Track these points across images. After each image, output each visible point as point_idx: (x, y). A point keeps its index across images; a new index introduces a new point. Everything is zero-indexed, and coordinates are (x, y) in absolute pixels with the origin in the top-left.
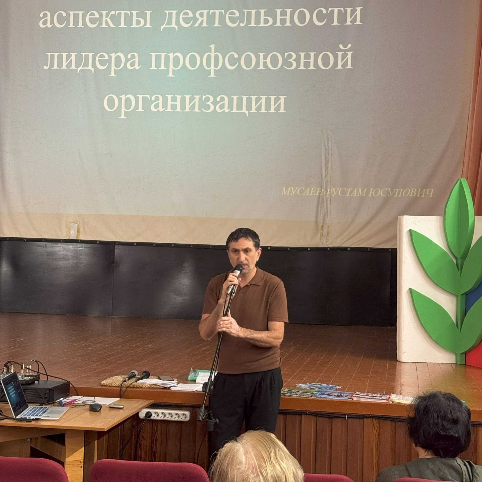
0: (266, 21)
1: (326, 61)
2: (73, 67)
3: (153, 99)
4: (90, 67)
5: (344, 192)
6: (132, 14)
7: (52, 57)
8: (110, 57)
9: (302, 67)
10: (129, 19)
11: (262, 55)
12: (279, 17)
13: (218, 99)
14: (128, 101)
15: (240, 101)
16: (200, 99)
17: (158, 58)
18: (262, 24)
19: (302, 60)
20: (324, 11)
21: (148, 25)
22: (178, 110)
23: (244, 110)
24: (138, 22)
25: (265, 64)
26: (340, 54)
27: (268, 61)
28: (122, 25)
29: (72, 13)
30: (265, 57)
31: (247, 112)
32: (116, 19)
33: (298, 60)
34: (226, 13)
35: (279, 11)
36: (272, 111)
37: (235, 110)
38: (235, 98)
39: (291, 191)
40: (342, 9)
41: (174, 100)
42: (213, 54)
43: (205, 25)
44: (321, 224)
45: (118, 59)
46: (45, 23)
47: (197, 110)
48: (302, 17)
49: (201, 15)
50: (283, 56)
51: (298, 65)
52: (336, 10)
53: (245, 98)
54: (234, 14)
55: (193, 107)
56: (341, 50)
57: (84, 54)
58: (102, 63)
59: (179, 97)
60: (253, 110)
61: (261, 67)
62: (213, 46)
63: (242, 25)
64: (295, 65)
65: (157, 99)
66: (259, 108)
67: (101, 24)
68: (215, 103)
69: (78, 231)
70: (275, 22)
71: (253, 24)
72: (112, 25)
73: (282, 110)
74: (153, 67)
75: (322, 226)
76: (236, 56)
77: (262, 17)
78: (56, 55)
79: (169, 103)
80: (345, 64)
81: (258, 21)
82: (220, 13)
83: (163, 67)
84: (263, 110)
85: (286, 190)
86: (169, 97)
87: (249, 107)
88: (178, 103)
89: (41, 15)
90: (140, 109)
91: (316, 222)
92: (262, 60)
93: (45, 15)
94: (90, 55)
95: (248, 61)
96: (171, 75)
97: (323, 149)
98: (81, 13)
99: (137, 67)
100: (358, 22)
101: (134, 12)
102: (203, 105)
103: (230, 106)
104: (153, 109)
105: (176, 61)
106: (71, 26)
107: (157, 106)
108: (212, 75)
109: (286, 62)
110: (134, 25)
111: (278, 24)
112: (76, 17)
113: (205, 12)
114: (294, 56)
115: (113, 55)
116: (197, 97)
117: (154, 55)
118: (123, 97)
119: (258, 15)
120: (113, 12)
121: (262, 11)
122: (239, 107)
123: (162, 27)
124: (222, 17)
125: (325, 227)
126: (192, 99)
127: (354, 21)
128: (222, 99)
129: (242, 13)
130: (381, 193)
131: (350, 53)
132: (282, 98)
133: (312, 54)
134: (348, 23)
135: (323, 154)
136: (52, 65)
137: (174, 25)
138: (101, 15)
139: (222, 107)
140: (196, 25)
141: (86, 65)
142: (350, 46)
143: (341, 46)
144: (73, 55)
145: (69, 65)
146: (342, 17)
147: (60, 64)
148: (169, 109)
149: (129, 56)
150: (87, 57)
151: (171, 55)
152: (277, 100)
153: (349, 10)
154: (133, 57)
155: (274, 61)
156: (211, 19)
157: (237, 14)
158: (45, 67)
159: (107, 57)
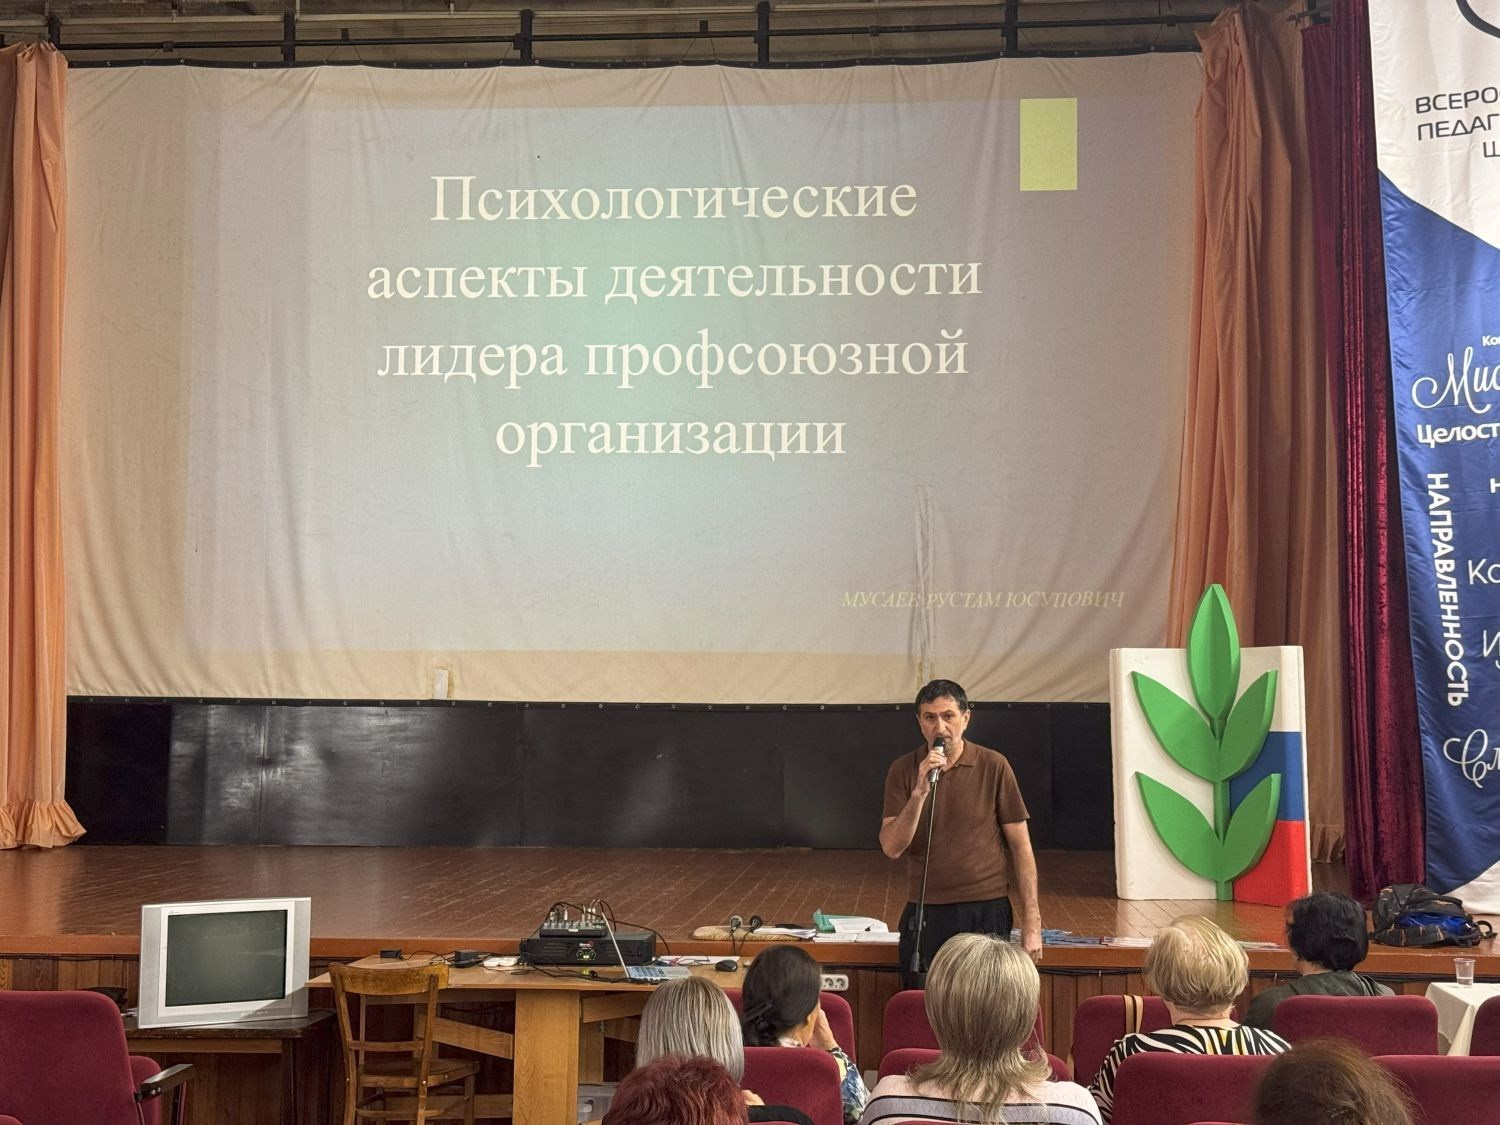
0: (804, 287)
1: (917, 358)
2: (436, 371)
3: (592, 429)
4: (469, 372)
5: (959, 601)
6: (548, 273)
7: (395, 353)
8: (508, 353)
9: (873, 370)
10: (543, 283)
11: (797, 348)
12: (827, 280)
13: (717, 429)
14: (544, 436)
15: (758, 433)
16: (683, 430)
17: (601, 355)
18: (796, 292)
19: (874, 358)
20: (911, 270)
21: (580, 293)
22: (641, 450)
23: (767, 449)
24: (561, 288)
25: (804, 364)
26: (943, 347)
27: (810, 359)
28: (531, 293)
29: (432, 271)
30: (804, 353)
31: (772, 454)
32: (517, 283)
33: (865, 357)
34: (728, 271)
35: (827, 269)
36: (820, 450)
37: (749, 450)
38: (749, 426)
39: (860, 599)
40: (944, 266)
41: (633, 431)
42: (705, 347)
43: (688, 293)
44: (918, 661)
45: (523, 357)
46: (379, 289)
47: (677, 450)
48: (870, 280)
49: (682, 275)
50: (837, 351)
51: (866, 366)
52: (933, 268)
53: (767, 426)
54: (743, 273)
55: (669, 445)
56: (945, 341)
57: (456, 348)
58: (493, 363)
59: (642, 427)
60: (785, 450)
61: (797, 370)
62: (705, 333)
63: (758, 293)
64: (859, 367)
65: (600, 430)
66: (795, 445)
67: (489, 290)
68: (711, 437)
69: (451, 684)
70: (820, 287)
71: (779, 292)
72: (510, 294)
73: (838, 450)
74: (592, 371)
75: (921, 664)
76: (749, 350)
77: (797, 280)
78: (402, 349)
79: (624, 438)
80: (953, 365)
81: (788, 287)
82: (718, 272)
83: (610, 371)
84: (803, 450)
85: (851, 597)
86: (624, 426)
87: (776, 444)
88: (641, 438)
89: (372, 275)
90: (568, 449)
91: (910, 656)
92: (797, 358)
93: (380, 275)
94: (469, 349)
95: (772, 359)
96: (625, 385)
97: (918, 522)
98: (450, 271)
99: (560, 371)
100: (974, 290)
101: (554, 270)
102: (688, 439)
103: (741, 441)
104: (593, 449)
105: (636, 358)
106: (431, 294)
107: (600, 444)
108: (705, 385)
109: (844, 361)
110: (553, 293)
111: (826, 292)
112: (441, 279)
113: (689, 270)
114: (858, 350)
115: (514, 350)
116: (677, 426)
117: (592, 348)
118: (534, 428)
119: (788, 275)
120: (512, 270)
121: (796, 269)
122: (758, 443)
123: (607, 297)
124: (721, 279)
125: (925, 665)
126: (667, 430)
127: (966, 286)
128: (725, 430)
129: (758, 273)
130: (1027, 599)
131: (961, 346)
132: (839, 427)
133: (891, 347)
134: (956, 291)
135: (918, 531)
136: (394, 367)
137: (629, 293)
138: (489, 275)
139: (725, 444)
140: (673, 293)
141: (461, 366)
142: (959, 332)
143: (944, 333)
144: (436, 349)
145: (428, 367)
146: (945, 280)
147: (410, 365)
148: (624, 449)
149: (545, 351)
150: (462, 352)
151: (626, 350)
152: (828, 430)
153: (956, 267)
154: (552, 352)
155: (821, 359)
156: (700, 282)
157: (749, 274)
158: (380, 373)
159: (501, 353)
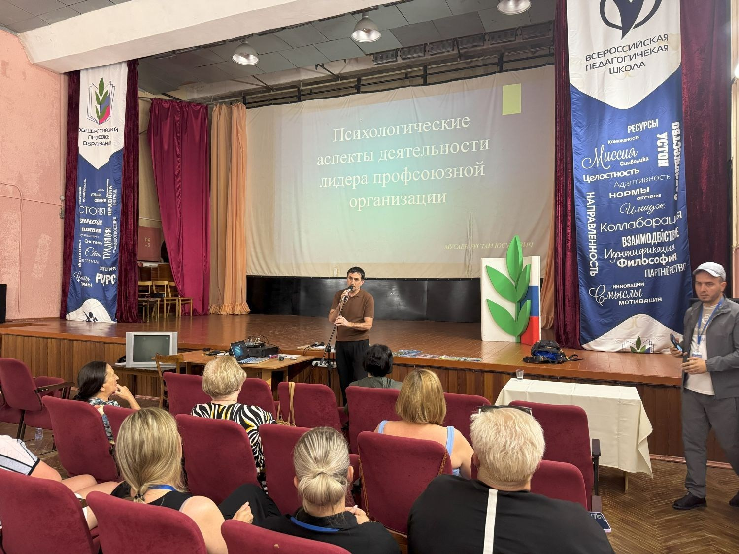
0: (435, 152)
1: (469, 172)
2: (334, 185)
3: (375, 199)
4: (343, 185)
5: (480, 246)
6: (363, 154)
7: (324, 180)
8: (353, 178)
9: (455, 176)
10: (362, 157)
11: (433, 171)
12: (442, 149)
13: (409, 198)
14: (362, 201)
15: (421, 197)
16: (400, 197)
17: (377, 177)
18: (433, 154)
19: (455, 173)
20: (468, 144)
21: (372, 159)
22: (388, 205)
23: (423, 203)
24: (367, 158)
25: (435, 176)
26: (477, 167)
27: (436, 174)
28: (359, 161)
29: (333, 156)
30: (435, 172)
31: (425, 204)
32: (355, 158)
33: (453, 173)
34: (413, 149)
35: (442, 146)
36: (439, 202)
37: (418, 203)
38: (418, 196)
39: (450, 247)
40: (478, 141)
41: (386, 199)
42: (406, 173)
43: (402, 157)
44: (467, 265)
45: (357, 179)
46: (320, 163)
47: (398, 204)
48: (455, 148)
49: (400, 152)
50: (444, 171)
51: (453, 175)
52: (474, 142)
53: (424, 195)
54: (417, 149)
55: (396, 203)
56: (477, 165)
57: (339, 178)
58: (349, 182)
59: (388, 198)
60: (428, 202)
61: (433, 178)
62: (406, 168)
63: (422, 155)
64: (451, 175)
65: (377, 199)
66: (432, 201)
67: (348, 161)
68: (407, 200)
69: (338, 272)
70: (440, 152)
71: (428, 154)
72: (353, 161)
73: (444, 202)
74: (375, 182)
75: (468, 266)
76: (419, 173)
77: (433, 150)
78: (326, 179)
79: (383, 201)
80: (480, 173)
81: (430, 152)
82: (410, 150)
83: (380, 182)
84: (434, 202)
85: (448, 246)
86: (383, 198)
87: (426, 201)
88: (388, 201)
89: (318, 159)
90: (368, 205)
91: (465, 264)
92: (433, 174)
93: (320, 159)
94: (343, 178)
95: (425, 175)
96: (384, 186)
97: (468, 222)
98: (338, 156)
99: (366, 183)
100: (487, 148)
101: (365, 153)
102: (401, 201)
103: (416, 201)
104: (375, 205)
105: (387, 177)
106: (333, 163)
107: (377, 203)
108: (406, 184)
109: (447, 175)
110: (365, 160)
111: (442, 153)
112: (335, 158)
113: (402, 150)
114: (451, 170)
115: (354, 177)
116: (398, 197)
117: (375, 175)
118: (359, 199)
119: (430, 149)
120: (354, 154)
121: (433, 147)
122: (421, 201)
123: (379, 160)
124: (411, 152)
125: (470, 266)
126: (395, 198)
127: (485, 147)
128: (412, 197)
129: (421, 149)
130: (502, 245)
131: (482, 167)
132: (444, 194)
133: (461, 169)
134: (481, 149)
135: (468, 225)
136: (324, 185)
137: (385, 158)
138: (348, 156)
139: (411, 201)
140: (397, 157)
141: (341, 183)
142: (482, 162)
143: (477, 163)
144: (334, 178)
145: (332, 184)
146: (478, 146)
147: (328, 184)
148: (383, 205)
149: (362, 177)
150: (341, 179)
151: (384, 175)
152: (441, 196)
153: (482, 142)
154: (364, 177)
155: (440, 174)
156: (405, 153)
157: (419, 150)
158: (321, 186)
159: (351, 179)
